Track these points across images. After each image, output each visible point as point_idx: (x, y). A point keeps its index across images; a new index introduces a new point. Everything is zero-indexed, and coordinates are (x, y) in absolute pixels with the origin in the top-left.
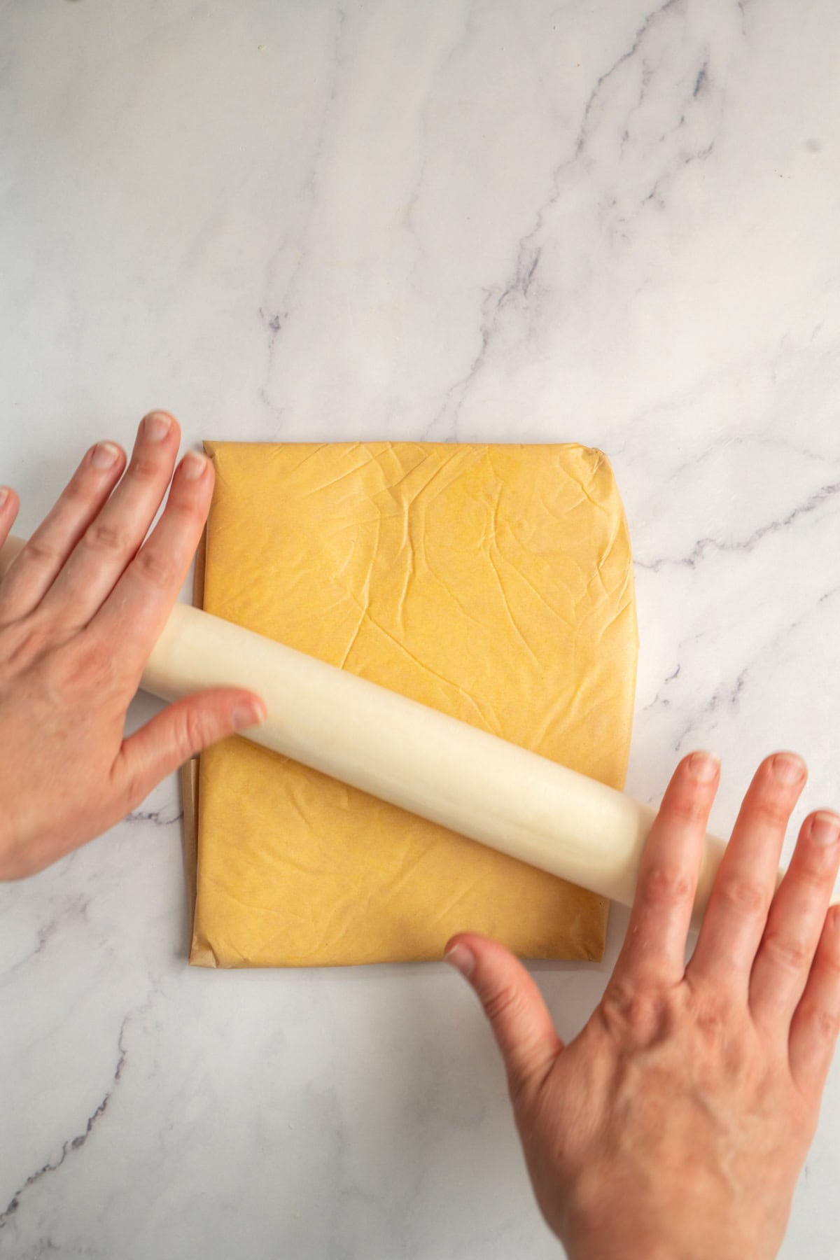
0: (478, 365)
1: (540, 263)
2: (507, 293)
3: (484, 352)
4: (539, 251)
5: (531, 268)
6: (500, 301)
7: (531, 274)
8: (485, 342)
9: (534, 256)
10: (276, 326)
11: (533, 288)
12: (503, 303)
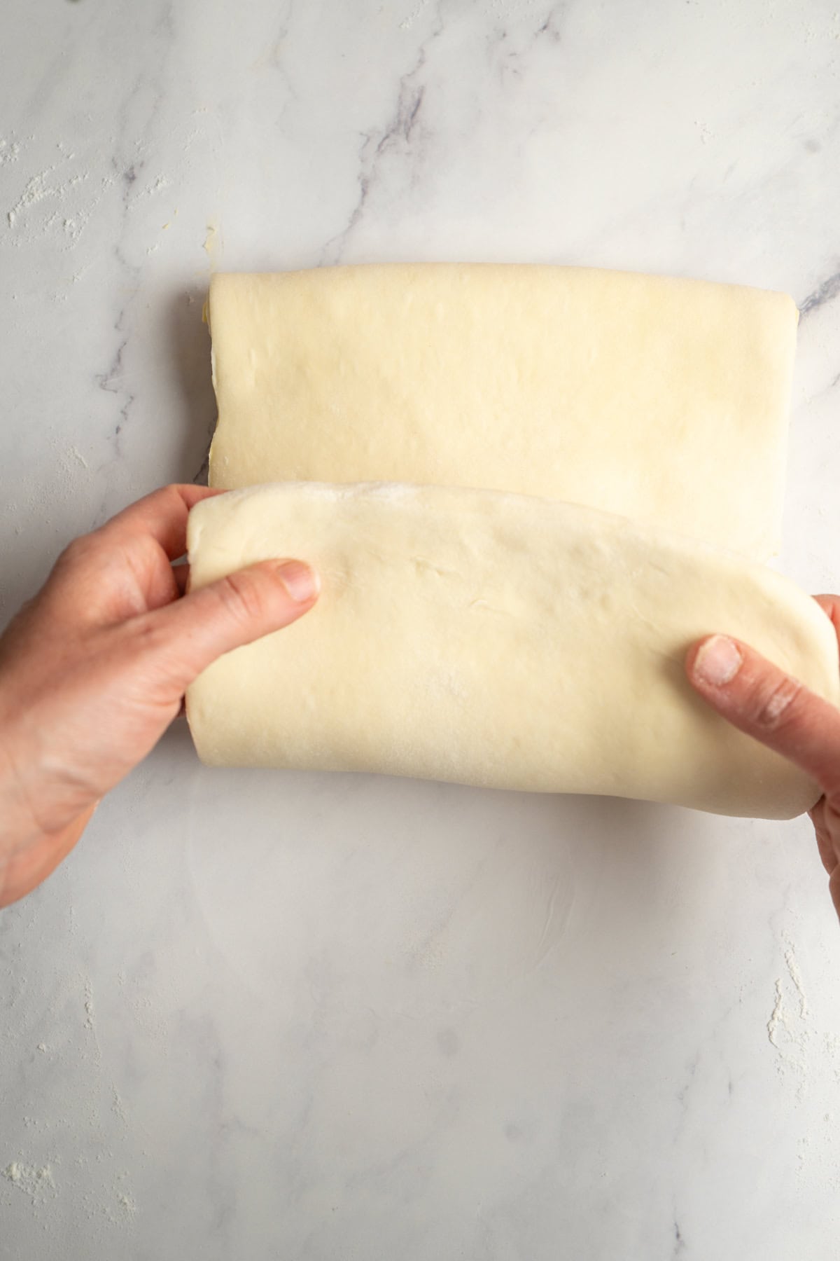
0: (357, 215)
1: (423, 103)
2: (387, 137)
3: (362, 203)
4: (422, 91)
5: (413, 109)
6: (380, 146)
7: (413, 115)
8: (364, 192)
9: (417, 96)
10: (131, 178)
11: (415, 131)
12: (383, 148)
